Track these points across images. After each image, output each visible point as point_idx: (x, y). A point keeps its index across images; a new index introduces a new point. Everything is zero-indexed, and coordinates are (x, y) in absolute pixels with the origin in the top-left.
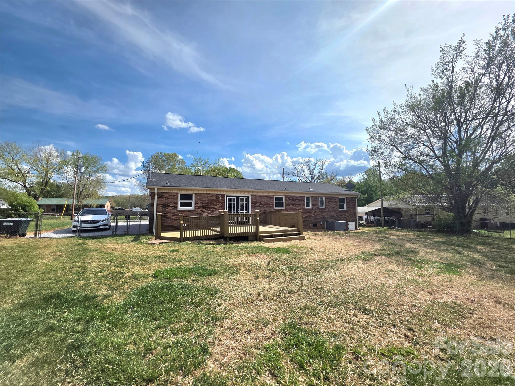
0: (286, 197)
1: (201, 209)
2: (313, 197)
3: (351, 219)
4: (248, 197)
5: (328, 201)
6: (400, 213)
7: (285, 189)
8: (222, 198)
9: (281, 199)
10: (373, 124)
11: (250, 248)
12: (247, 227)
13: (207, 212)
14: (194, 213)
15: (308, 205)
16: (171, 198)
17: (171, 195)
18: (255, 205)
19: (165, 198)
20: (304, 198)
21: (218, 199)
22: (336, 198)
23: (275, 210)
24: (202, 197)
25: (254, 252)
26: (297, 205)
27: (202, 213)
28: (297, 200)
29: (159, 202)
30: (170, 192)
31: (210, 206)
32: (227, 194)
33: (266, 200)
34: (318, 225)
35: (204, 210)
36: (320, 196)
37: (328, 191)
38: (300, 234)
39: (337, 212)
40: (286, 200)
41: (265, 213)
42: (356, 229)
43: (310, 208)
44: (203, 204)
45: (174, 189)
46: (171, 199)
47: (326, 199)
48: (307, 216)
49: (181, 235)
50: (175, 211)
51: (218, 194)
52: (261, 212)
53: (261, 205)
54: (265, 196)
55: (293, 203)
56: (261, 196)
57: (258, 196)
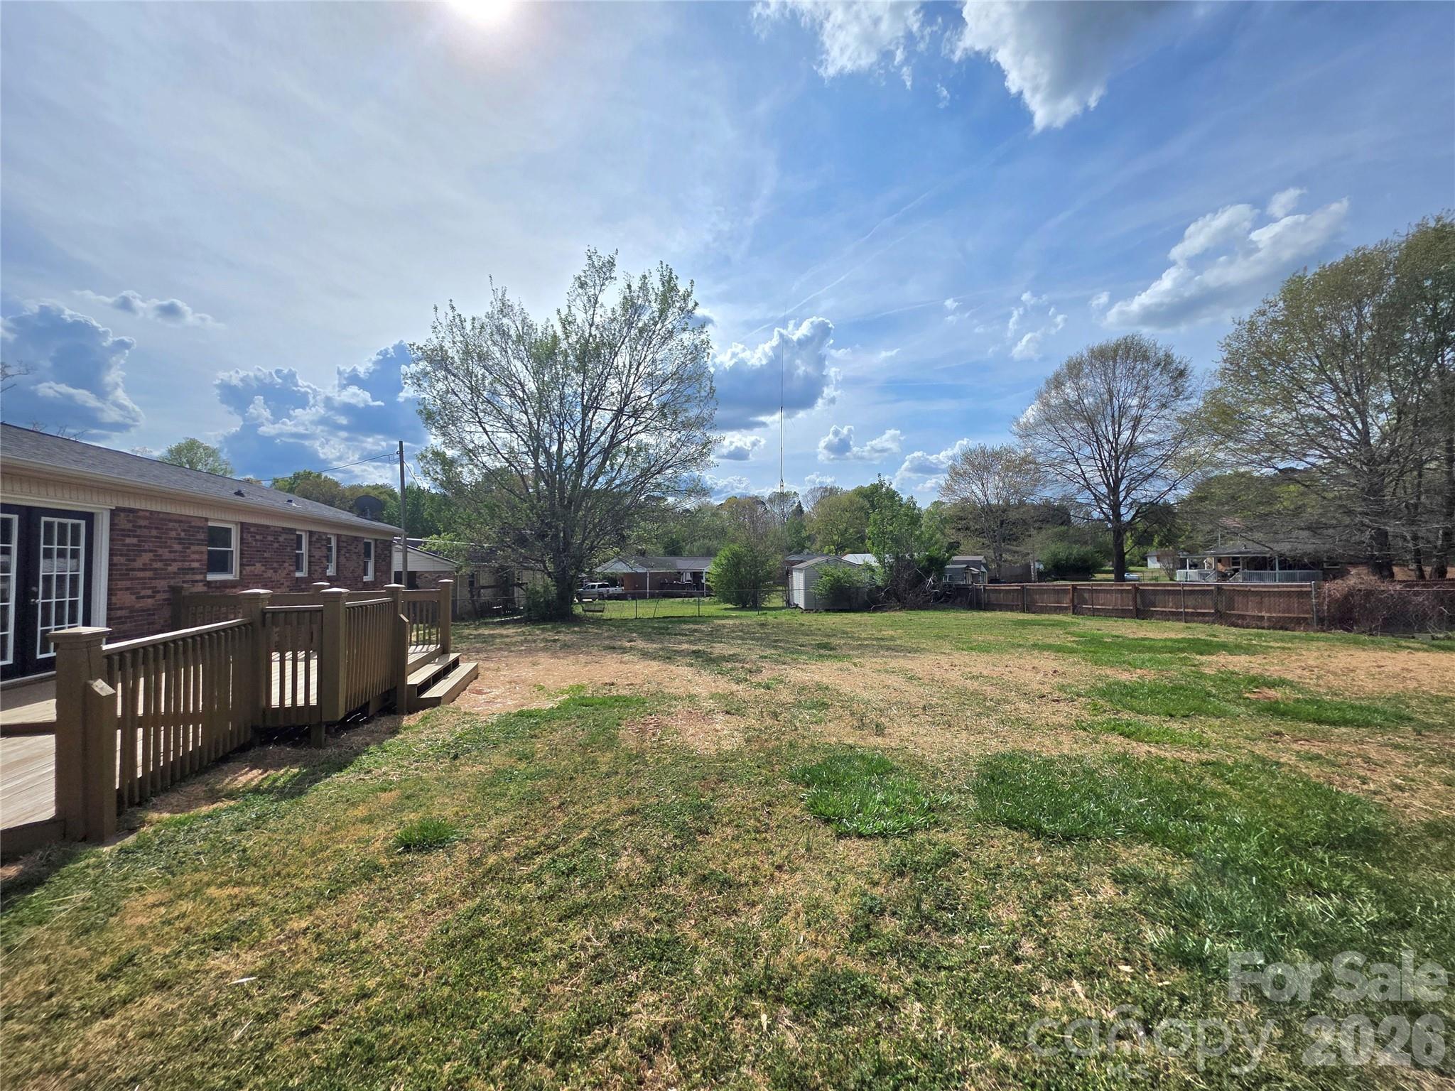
0: (244, 527)
2: (310, 532)
4: (91, 517)
5: (343, 552)
20: (290, 537)
22: (360, 539)
23: (208, 584)
26: (275, 565)
28: (276, 545)
33: (179, 539)
36: (326, 532)
40: (243, 541)
41: (172, 600)
47: (341, 544)
52: (153, 597)
53: (159, 565)
54: (175, 521)
55: (266, 555)
56: (161, 516)
57: (146, 518)
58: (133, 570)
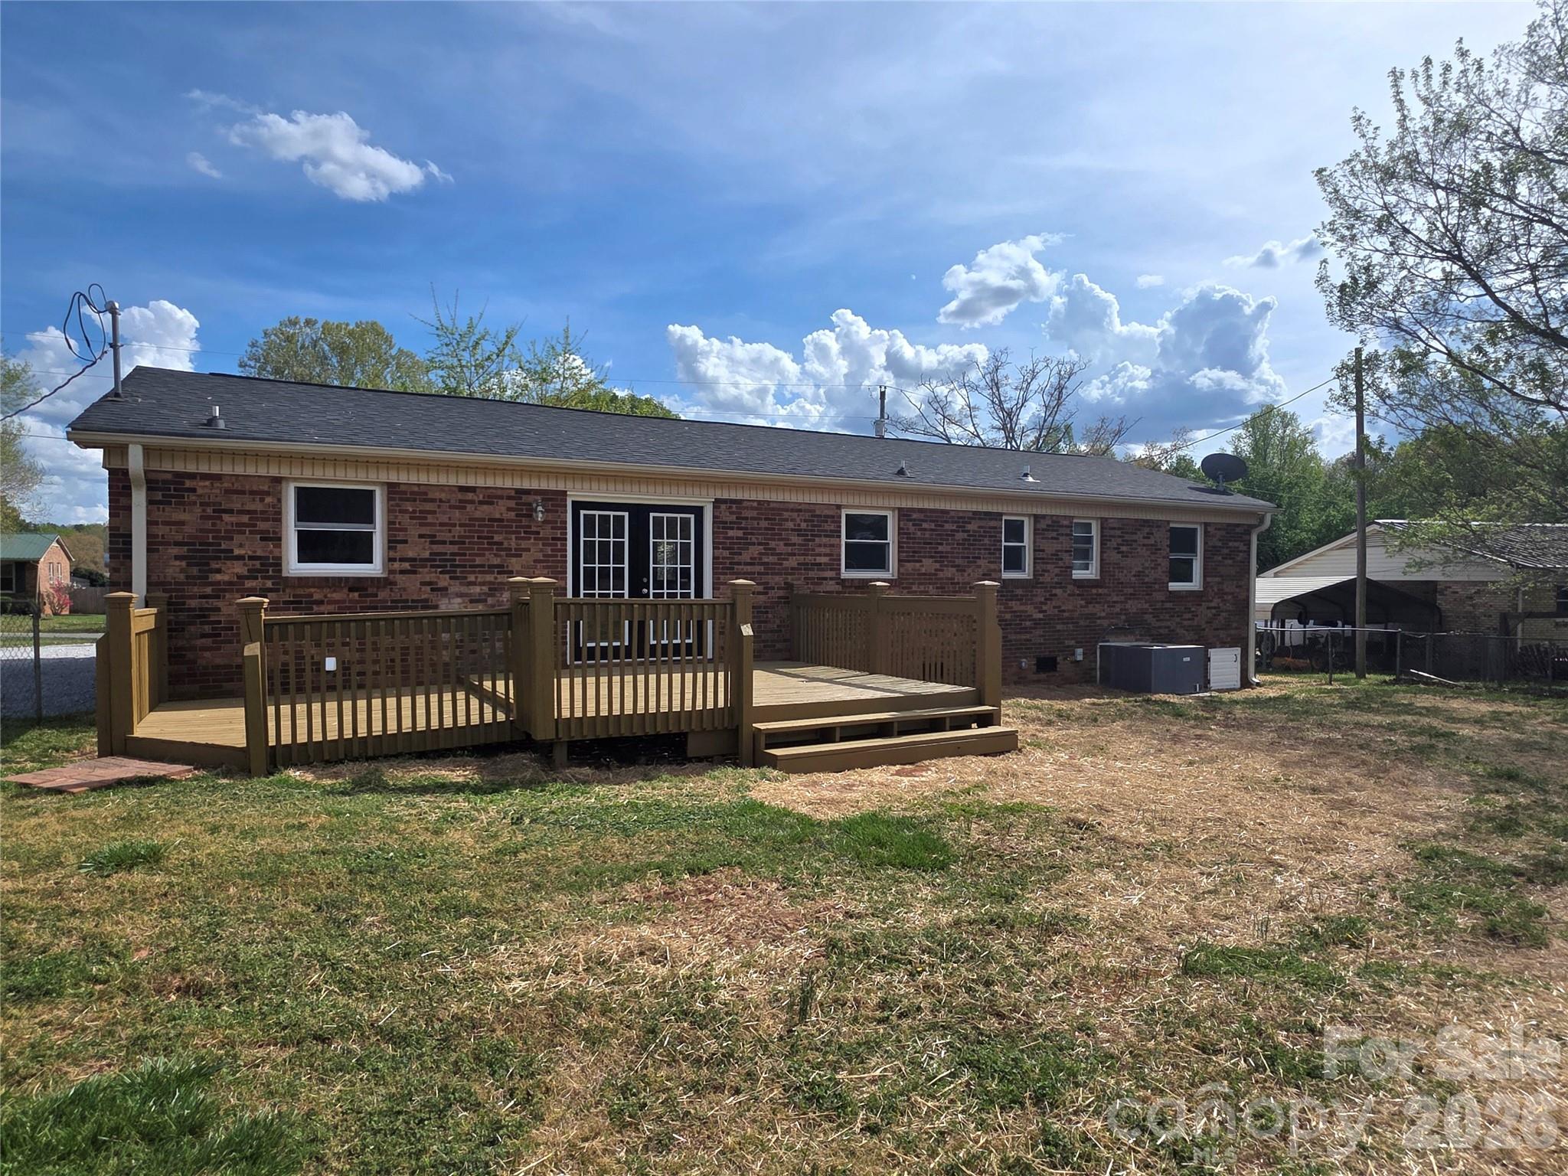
0: (904, 514)
1: (427, 574)
2: (1044, 517)
3: (1222, 634)
4: (698, 512)
5: (1113, 543)
6: (1433, 608)
7: (901, 472)
8: (550, 517)
9: (878, 526)
10: (1359, 145)
11: (686, 815)
12: (677, 677)
13: (464, 589)
14: (383, 595)
15: (1014, 560)
16: (237, 506)
17: (238, 487)
18: (737, 558)
19: (198, 510)
20: (992, 523)
21: (525, 522)
22: (1158, 524)
23: (843, 582)
24: (429, 506)
25: (702, 859)
26: (958, 562)
27: (433, 598)
28: (960, 536)
29: (161, 530)
30: (227, 470)
31: (478, 561)
32: (577, 493)
33: (798, 531)
34: (1063, 665)
35: (444, 581)
36: (1079, 515)
37: (1117, 491)
38: (985, 720)
39: (1159, 596)
40: (901, 531)
41: (790, 598)
42: (1246, 683)
43: (1026, 574)
44: (438, 548)
45: (257, 456)
46: (241, 512)
47: (1107, 532)
48: (1008, 616)
49: (255, 726)
50: (269, 584)
51: (528, 492)
52: (767, 593)
53: (771, 559)
54: (792, 510)
55: (940, 548)
56: (772, 505)
57: (753, 508)
58: (739, 564)
